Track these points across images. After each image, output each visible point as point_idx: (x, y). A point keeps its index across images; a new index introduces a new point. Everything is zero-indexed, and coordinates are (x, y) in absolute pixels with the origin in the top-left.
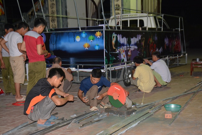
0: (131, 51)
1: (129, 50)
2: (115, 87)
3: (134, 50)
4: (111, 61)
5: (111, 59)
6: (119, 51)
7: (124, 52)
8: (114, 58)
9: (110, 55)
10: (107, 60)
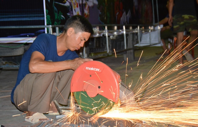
0: (89, 7)
1: (85, 5)
2: (87, 68)
3: (93, 7)
4: (58, 21)
5: (56, 18)
6: (70, 3)
7: (77, 7)
8: (62, 16)
9: (55, 8)
10: (49, 16)
